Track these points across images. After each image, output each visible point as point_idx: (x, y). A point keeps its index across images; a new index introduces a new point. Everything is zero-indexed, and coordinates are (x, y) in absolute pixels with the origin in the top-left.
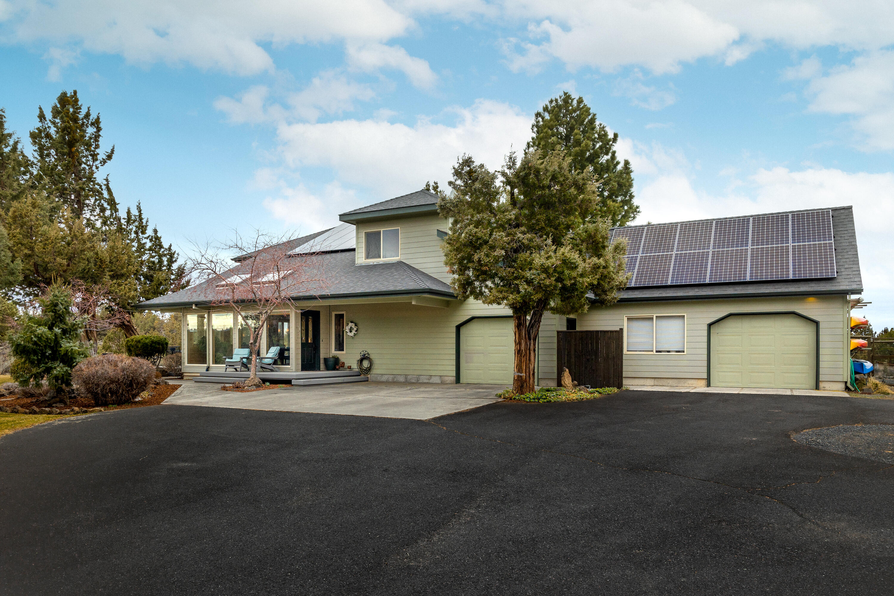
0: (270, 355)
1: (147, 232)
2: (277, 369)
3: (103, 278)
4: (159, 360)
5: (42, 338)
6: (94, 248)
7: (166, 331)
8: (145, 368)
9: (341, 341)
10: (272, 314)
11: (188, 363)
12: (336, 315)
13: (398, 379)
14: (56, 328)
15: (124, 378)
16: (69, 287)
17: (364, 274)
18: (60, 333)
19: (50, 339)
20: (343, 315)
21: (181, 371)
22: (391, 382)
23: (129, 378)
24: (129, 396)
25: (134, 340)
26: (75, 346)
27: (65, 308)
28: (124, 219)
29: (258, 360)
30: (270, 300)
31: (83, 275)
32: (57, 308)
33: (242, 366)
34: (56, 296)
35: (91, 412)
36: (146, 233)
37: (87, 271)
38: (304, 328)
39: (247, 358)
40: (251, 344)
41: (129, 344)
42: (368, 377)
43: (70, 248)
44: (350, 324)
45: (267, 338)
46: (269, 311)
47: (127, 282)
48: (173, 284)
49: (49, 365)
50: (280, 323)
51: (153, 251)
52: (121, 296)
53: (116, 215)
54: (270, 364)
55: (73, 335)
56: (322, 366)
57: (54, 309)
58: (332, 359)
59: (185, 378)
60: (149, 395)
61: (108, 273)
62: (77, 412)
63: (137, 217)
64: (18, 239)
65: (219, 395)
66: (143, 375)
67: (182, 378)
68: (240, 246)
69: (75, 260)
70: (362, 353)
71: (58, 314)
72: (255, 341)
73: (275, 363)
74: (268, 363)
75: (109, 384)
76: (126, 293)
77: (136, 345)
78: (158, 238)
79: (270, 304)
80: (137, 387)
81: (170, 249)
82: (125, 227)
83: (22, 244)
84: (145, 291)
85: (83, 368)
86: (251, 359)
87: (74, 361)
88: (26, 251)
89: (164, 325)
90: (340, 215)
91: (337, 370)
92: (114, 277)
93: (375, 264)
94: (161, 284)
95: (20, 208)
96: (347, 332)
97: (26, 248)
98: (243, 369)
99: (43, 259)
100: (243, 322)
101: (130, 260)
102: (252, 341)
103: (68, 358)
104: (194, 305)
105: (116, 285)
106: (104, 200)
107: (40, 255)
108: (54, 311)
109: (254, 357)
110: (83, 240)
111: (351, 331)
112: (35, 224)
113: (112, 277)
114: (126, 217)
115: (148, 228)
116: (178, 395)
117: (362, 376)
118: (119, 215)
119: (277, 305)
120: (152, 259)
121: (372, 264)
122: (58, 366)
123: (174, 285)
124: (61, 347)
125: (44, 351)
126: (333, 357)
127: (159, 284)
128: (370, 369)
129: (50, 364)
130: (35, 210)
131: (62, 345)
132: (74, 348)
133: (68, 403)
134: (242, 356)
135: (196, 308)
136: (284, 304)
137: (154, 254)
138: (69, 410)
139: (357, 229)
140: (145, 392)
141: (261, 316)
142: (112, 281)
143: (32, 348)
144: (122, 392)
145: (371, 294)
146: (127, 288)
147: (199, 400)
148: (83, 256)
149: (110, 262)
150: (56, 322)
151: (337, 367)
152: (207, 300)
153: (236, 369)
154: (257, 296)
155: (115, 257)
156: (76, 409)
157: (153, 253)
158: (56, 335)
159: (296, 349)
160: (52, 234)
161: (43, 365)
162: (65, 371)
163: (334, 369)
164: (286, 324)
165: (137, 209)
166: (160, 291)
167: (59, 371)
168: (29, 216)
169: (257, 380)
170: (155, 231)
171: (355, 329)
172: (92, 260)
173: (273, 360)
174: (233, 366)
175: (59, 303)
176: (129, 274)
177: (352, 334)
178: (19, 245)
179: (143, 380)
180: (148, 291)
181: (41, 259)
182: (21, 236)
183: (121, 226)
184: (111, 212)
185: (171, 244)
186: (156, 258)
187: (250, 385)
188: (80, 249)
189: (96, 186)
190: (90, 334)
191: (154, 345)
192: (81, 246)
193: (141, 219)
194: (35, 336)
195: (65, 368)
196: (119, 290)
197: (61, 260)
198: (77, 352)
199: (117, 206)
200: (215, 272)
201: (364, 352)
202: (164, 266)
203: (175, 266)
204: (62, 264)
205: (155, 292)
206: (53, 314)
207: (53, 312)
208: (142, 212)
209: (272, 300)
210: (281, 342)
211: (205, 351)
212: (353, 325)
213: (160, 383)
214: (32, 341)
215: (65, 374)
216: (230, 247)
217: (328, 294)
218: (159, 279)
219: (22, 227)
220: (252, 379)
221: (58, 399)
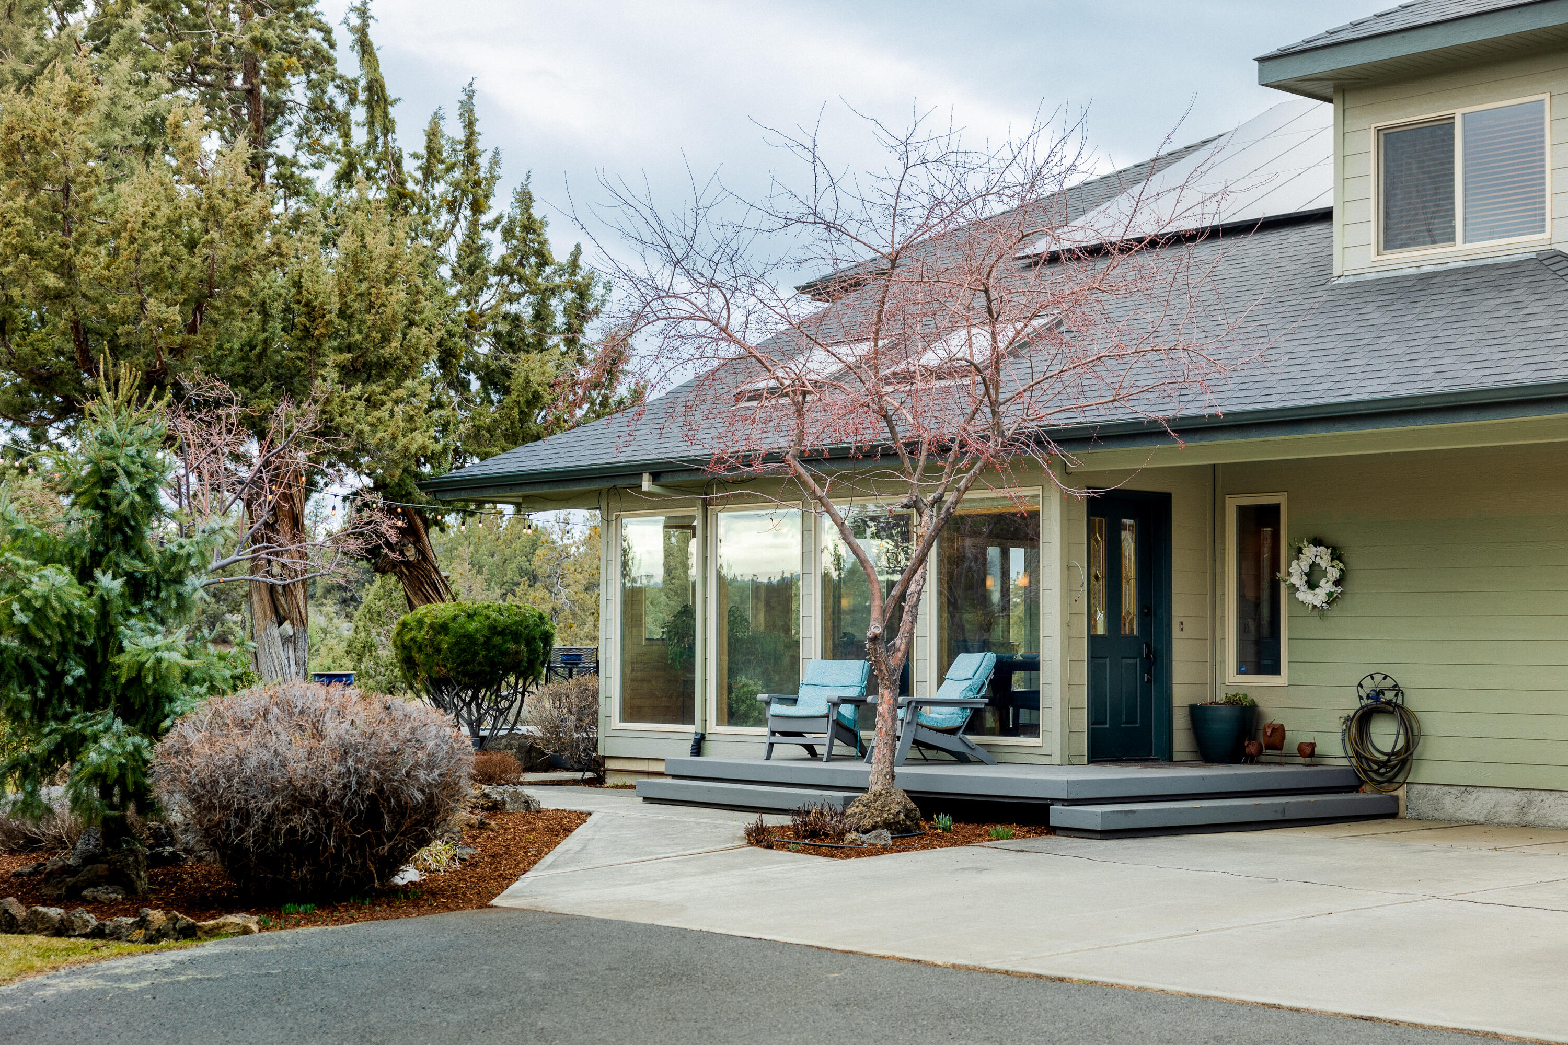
0: (954, 690)
1: (492, 201)
2: (981, 753)
3: (316, 377)
4: (517, 703)
5: (50, 613)
6: (280, 255)
7: (574, 588)
8: (431, 744)
9: (1266, 631)
10: (960, 510)
11: (624, 719)
12: (1243, 511)
13: (1547, 811)
14: (104, 573)
15: (345, 787)
16: (160, 405)
17: (1378, 317)
18: (122, 595)
19: (80, 617)
20: (1276, 508)
21: (595, 750)
22: (1508, 825)
23: (367, 786)
24: (364, 864)
25: (428, 621)
26: (169, 648)
27: (140, 491)
28: (416, 156)
29: (901, 713)
30: (955, 447)
31: (246, 368)
32: (113, 492)
33: (835, 735)
34: (110, 443)
35: (212, 933)
36: (490, 207)
37: (258, 349)
38: (1100, 570)
39: (858, 702)
40: (875, 639)
41: (407, 637)
42: (1396, 799)
43: (197, 260)
44: (1310, 552)
45: (940, 616)
46: (950, 497)
47: (401, 392)
48: (584, 399)
49: (73, 724)
50: (993, 553)
51: (511, 275)
52: (379, 446)
53: (386, 143)
54: (952, 731)
55: (167, 600)
56: (1181, 740)
57: (102, 495)
58: (1226, 712)
59: (610, 780)
60: (453, 859)
61: (333, 358)
62: (158, 930)
63: (459, 147)
64: (20, 234)
65: (732, 867)
66: (422, 774)
67: (598, 782)
68: (829, 218)
69: (217, 308)
70: (1368, 683)
71: (116, 515)
72: (892, 629)
73: (974, 725)
74: (946, 725)
75: (285, 812)
76: (394, 438)
77: (432, 641)
78: (530, 227)
79: (957, 460)
80: (398, 825)
81: (574, 265)
82: (417, 189)
83: (33, 253)
84: (478, 428)
85: (194, 739)
86: (874, 707)
87: (167, 708)
88: (52, 280)
89: (567, 563)
90: (1261, 60)
91: (1252, 760)
92: (356, 370)
93: (1425, 269)
94: (535, 400)
95: (29, 114)
96: (1293, 588)
97: (49, 267)
98: (840, 748)
99: (104, 308)
100: (844, 550)
101: (416, 302)
102: (875, 628)
103: (147, 697)
104: (646, 477)
105: (361, 405)
106: (337, 87)
107: (91, 293)
108: (102, 502)
109: (884, 699)
110: (241, 226)
111: (1312, 585)
112: (78, 173)
113: (348, 374)
114: (422, 151)
115: (498, 188)
116: (567, 863)
117: (1368, 794)
118: (397, 144)
119: (988, 469)
120: (507, 307)
121: (1413, 271)
122: (108, 729)
123: (586, 406)
124: (121, 650)
125: (59, 668)
126: (1231, 702)
127: (528, 403)
128: (1404, 762)
129: (78, 721)
130: (80, 119)
131: (126, 643)
132: (165, 655)
133: (143, 885)
134: (835, 694)
135: (656, 489)
136: (1016, 465)
137: (515, 288)
138: (131, 920)
139: (1342, 117)
140: (437, 846)
141: (915, 519)
142: (349, 387)
143: (17, 656)
144: (338, 848)
145: (1423, 404)
146: (399, 415)
147: (644, 891)
148: (241, 291)
149: (342, 314)
150: (108, 549)
151: (1252, 749)
152: (695, 451)
153: (810, 748)
154: (897, 429)
155: (361, 295)
156: (157, 916)
157: (512, 281)
158: (104, 603)
159: (1068, 662)
160: (131, 210)
161: (53, 724)
162: (130, 753)
163: (1235, 756)
164: (1017, 555)
165: (461, 115)
166: (534, 429)
167: (110, 753)
168: (56, 144)
169: (897, 804)
170: (525, 199)
171: (1334, 574)
172: (276, 308)
173: (968, 713)
174: (800, 734)
175: (120, 471)
176: (411, 360)
177: (1317, 597)
178: (22, 256)
179: (419, 796)
180: (488, 431)
181: (97, 307)
182: (30, 222)
183: (402, 183)
184: (371, 132)
185: (578, 247)
186: (523, 301)
187: (867, 823)
188: (231, 262)
189: (313, 33)
190: (282, 600)
191: (497, 640)
192: (234, 251)
193: (471, 159)
194: (27, 605)
195: (130, 740)
196: (372, 425)
197: (163, 307)
198: (177, 673)
199: (390, 109)
200: (724, 330)
201: (1378, 678)
202: (555, 332)
203: (592, 333)
204: (166, 321)
205: (514, 434)
206: (98, 516)
207: (97, 507)
208: (477, 129)
209: (962, 445)
210: (997, 634)
211: (690, 667)
212: (1323, 556)
213: (504, 803)
214: (14, 626)
215: (131, 763)
216: (788, 221)
217: (1212, 411)
218: (527, 381)
219: (34, 187)
220: (877, 796)
221: (102, 868)
